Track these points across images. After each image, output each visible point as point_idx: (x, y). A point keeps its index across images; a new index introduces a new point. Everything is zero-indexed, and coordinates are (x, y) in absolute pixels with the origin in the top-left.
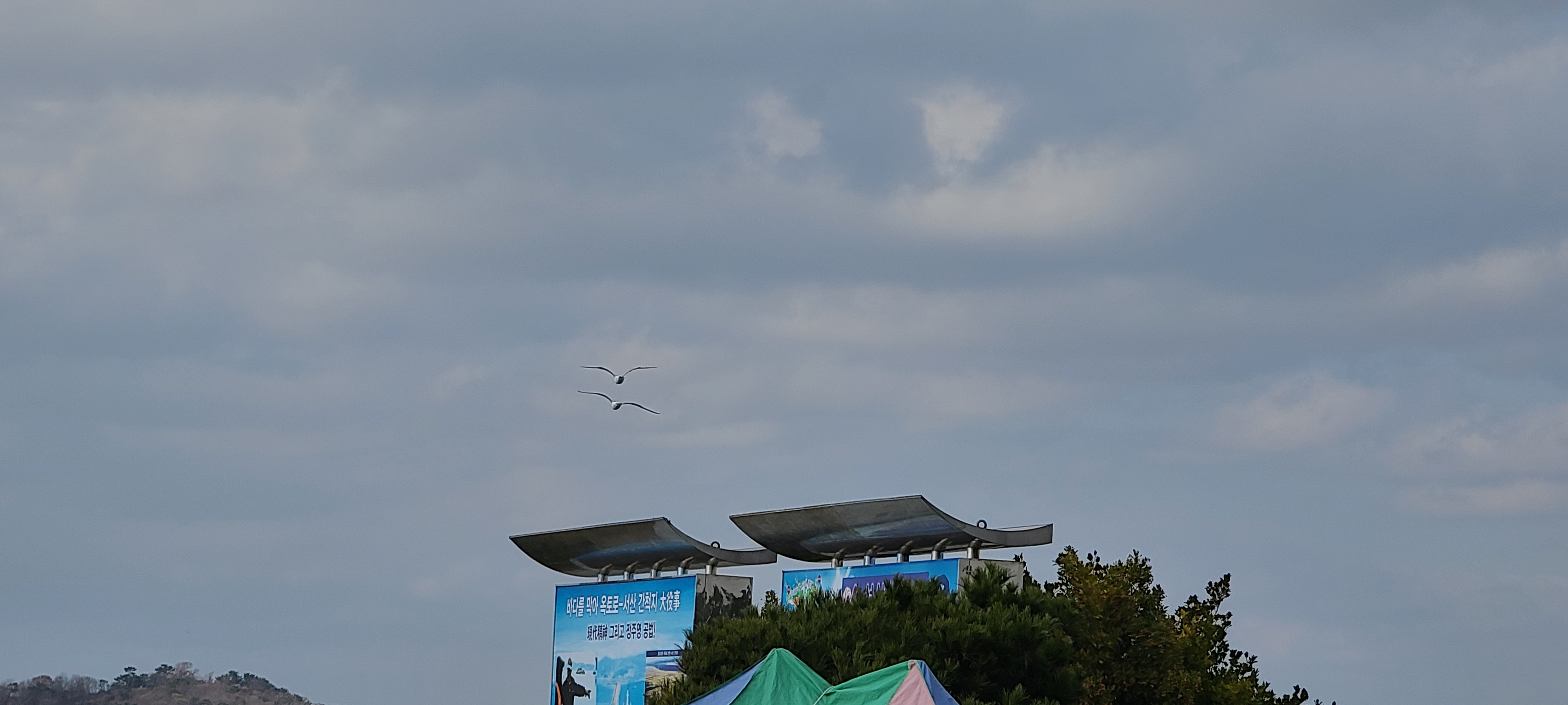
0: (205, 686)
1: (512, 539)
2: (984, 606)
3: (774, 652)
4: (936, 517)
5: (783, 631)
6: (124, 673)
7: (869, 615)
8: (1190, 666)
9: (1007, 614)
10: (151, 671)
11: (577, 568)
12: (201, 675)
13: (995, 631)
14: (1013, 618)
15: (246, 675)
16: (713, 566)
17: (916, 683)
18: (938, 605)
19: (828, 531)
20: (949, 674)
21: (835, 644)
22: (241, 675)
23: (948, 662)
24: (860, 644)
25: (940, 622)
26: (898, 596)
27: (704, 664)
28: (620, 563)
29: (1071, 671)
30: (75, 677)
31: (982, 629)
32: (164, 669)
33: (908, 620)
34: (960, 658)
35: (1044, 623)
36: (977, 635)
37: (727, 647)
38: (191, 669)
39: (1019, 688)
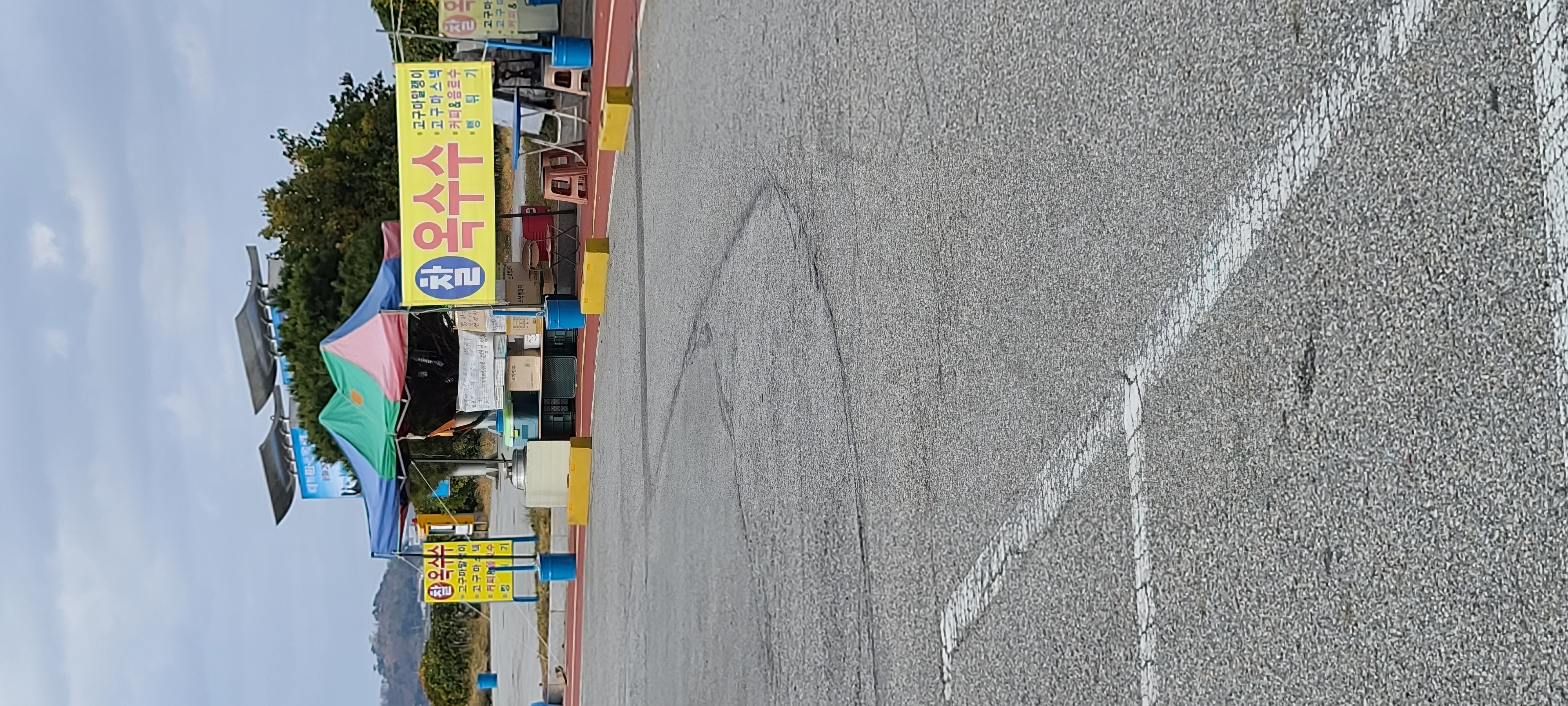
0: (381, 627)
1: (278, 521)
2: (289, 302)
3: (322, 422)
4: (247, 310)
5: (311, 412)
6: (377, 671)
7: (299, 366)
8: (322, 163)
9: (293, 291)
10: (375, 657)
11: (291, 488)
12: (376, 630)
13: (303, 298)
14: (295, 287)
15: (374, 605)
16: (284, 418)
17: (334, 346)
18: (291, 328)
19: (259, 363)
20: (329, 321)
21: (316, 383)
22: (374, 608)
23: (321, 322)
24: (315, 370)
25: (299, 327)
26: (287, 349)
27: (332, 452)
28: (287, 467)
29: (323, 253)
30: (381, 697)
31: (302, 306)
32: (373, 650)
33: (299, 344)
34: (319, 315)
35: (296, 272)
36: (306, 307)
37: (322, 441)
38: (372, 635)
39: (333, 284)
